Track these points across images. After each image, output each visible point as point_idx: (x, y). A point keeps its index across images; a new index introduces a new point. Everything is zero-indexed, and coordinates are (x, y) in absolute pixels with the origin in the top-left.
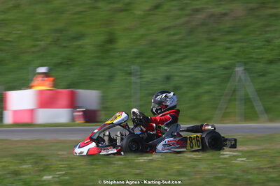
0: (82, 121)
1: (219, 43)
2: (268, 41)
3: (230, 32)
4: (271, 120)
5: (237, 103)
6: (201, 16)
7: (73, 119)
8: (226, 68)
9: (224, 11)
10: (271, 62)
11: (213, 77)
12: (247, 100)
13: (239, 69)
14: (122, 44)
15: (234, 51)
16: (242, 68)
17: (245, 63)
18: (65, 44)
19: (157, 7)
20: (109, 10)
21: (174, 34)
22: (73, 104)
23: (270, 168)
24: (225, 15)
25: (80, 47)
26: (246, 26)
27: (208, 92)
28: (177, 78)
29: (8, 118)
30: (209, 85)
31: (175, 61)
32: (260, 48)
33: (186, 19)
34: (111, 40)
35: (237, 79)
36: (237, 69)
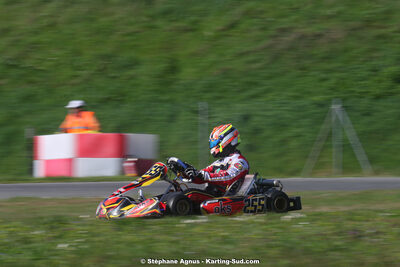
0: (134, 174)
1: (313, 73)
2: (375, 71)
3: (327, 58)
4: (377, 173)
5: (334, 150)
6: (289, 38)
7: (123, 171)
8: (320, 105)
9: (318, 32)
10: (378, 97)
11: (304, 117)
12: (346, 147)
13: (336, 107)
14: (187, 74)
15: (332, 82)
16: (339, 106)
17: (344, 100)
18: (113, 75)
19: (233, 26)
20: (171, 31)
21: (254, 62)
22: (122, 152)
24: (319, 36)
25: (132, 77)
26: (346, 51)
27: (298, 136)
28: (256, 119)
29: (40, 171)
30: (298, 127)
31: (255, 96)
32: (364, 79)
33: (269, 42)
34: (173, 68)
35: (334, 119)
36: (333, 107)
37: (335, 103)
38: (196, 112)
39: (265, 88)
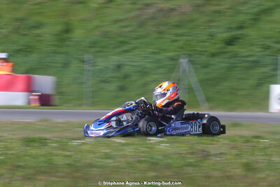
1: (167, 36)
2: (212, 36)
3: (178, 26)
6: (151, 11)
7: (29, 103)
8: (172, 59)
9: (172, 7)
10: (213, 55)
12: (190, 90)
13: (184, 61)
14: (78, 34)
15: (181, 44)
16: (186, 60)
17: (190, 56)
18: (25, 33)
19: (112, 0)
21: (125, 27)
22: (29, 88)
23: (189, 153)
24: (172, 10)
25: (39, 35)
26: (192, 21)
28: (127, 67)
31: (126, 51)
32: (204, 42)
33: (137, 13)
34: (68, 30)
35: (181, 70)
36: (181, 60)
37: (183, 58)
38: (83, 62)
39: (132, 46)
